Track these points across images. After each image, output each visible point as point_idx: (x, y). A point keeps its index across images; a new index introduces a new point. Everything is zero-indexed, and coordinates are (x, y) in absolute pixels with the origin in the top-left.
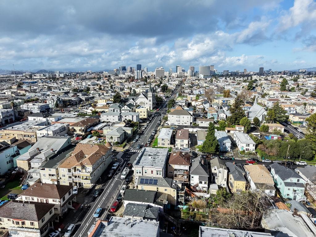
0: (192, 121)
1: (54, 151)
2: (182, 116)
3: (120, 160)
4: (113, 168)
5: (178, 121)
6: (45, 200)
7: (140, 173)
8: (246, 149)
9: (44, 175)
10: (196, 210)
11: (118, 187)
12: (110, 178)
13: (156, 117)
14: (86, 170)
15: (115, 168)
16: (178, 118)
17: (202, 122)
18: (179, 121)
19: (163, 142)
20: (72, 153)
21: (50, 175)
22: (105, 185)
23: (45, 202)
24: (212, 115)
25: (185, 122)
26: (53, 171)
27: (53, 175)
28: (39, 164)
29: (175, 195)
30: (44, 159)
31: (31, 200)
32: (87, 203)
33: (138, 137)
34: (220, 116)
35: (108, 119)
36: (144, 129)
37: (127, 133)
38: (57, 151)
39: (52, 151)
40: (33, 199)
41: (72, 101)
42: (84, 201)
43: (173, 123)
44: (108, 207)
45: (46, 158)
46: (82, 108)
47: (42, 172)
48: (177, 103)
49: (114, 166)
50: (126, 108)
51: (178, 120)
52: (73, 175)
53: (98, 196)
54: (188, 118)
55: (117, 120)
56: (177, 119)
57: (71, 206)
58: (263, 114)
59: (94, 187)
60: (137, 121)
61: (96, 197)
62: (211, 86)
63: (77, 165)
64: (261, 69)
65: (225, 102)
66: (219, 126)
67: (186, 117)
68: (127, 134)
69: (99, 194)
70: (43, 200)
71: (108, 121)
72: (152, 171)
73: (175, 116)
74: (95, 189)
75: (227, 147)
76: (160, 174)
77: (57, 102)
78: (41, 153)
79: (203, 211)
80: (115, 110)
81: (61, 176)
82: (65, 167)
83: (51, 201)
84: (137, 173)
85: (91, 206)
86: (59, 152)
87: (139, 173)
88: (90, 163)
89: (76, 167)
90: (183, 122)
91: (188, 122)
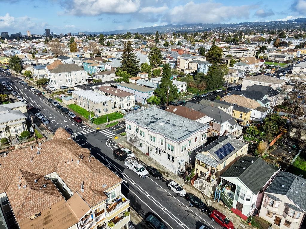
0: (87, 78)
2: (73, 73)
5: (69, 81)
8: (181, 90)
11: (162, 192)
16: (69, 76)
18: (70, 81)
19: (105, 107)
24: (99, 68)
25: (78, 80)
34: (105, 69)
43: (62, 86)
51: (69, 79)
54: (82, 74)
56: (67, 78)
66: (122, 78)
67: (78, 73)
73: (63, 74)
79: (265, 153)
88: (111, 179)
90: (76, 80)
91: (82, 79)
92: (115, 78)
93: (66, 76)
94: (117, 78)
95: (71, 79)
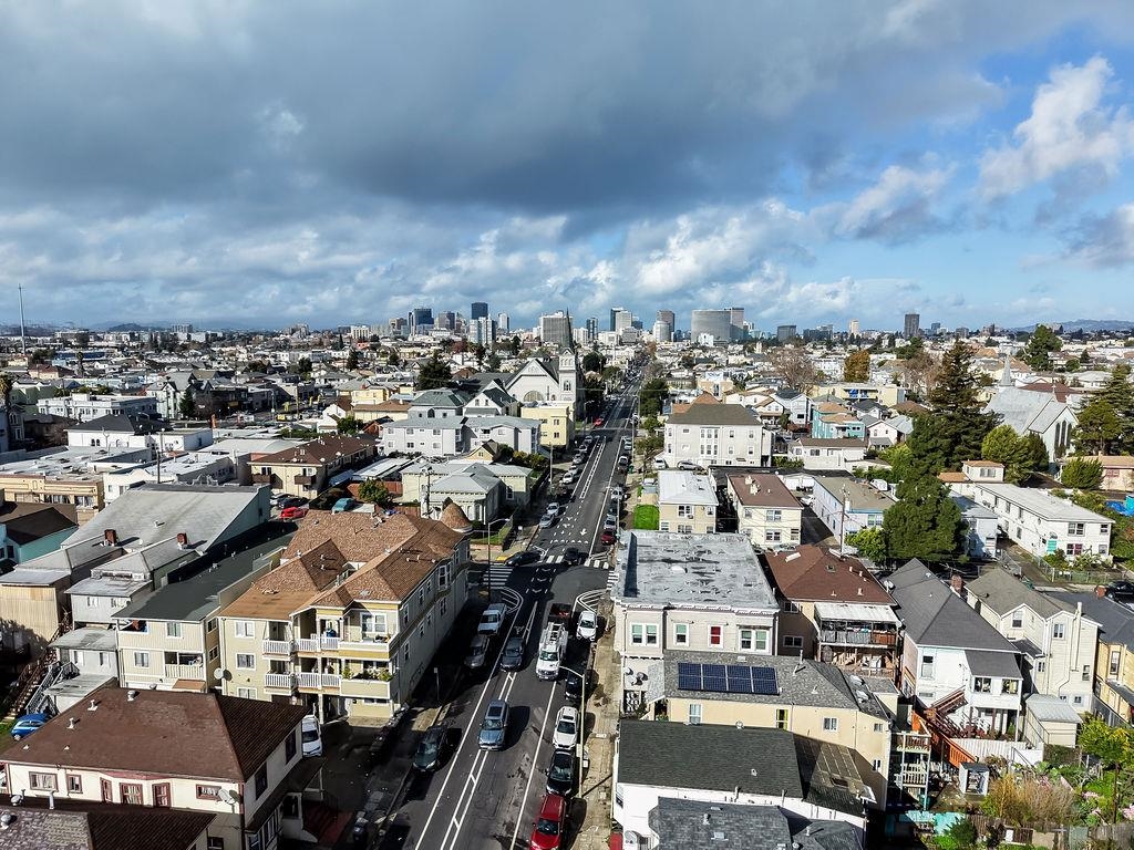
0: (767, 452)
1: (190, 547)
2: (724, 430)
3: (503, 596)
4: (482, 627)
5: (709, 452)
6: (147, 787)
7: (651, 639)
8: (1070, 546)
9: (141, 660)
10: (1009, 835)
11: (535, 719)
12: (480, 676)
13: (603, 445)
14: (365, 629)
15: (494, 626)
16: (709, 436)
17: (817, 453)
18: (712, 452)
19: (684, 520)
20: (280, 555)
21: (171, 658)
22: (460, 711)
23: (148, 800)
24: (844, 429)
25: (738, 453)
26: (190, 636)
27: (187, 659)
28: (114, 604)
29: (879, 749)
30: (140, 576)
31: (63, 793)
32: (383, 807)
33: (554, 508)
34: (872, 435)
35: (410, 445)
36: (570, 480)
37: (510, 490)
38: (205, 547)
39: (179, 546)
40: (74, 785)
41: (251, 395)
42: (365, 798)
43: (686, 460)
44: (510, 827)
45: (152, 573)
46: (289, 417)
47: (129, 642)
48: (674, 395)
49: (486, 619)
50: (482, 405)
51: (709, 447)
52: (294, 653)
53: (436, 768)
54: (751, 436)
55: (452, 449)
56: (705, 442)
57: (296, 827)
58: (1060, 420)
59: (406, 719)
60: (533, 451)
61: (430, 774)
62: (757, 364)
63: (321, 602)
64: (912, 319)
65: (859, 396)
66: (889, 467)
67: (741, 431)
68: (510, 496)
69: (444, 757)
70: (140, 788)
71: (413, 450)
72: (715, 630)
73: (695, 429)
74: (415, 728)
75: (983, 540)
76: (761, 645)
77: (188, 393)
78: (123, 553)
79: (1056, 841)
80: (439, 414)
81: (229, 660)
82: (254, 615)
83: (184, 794)
84: (637, 640)
85: (410, 823)
86: (218, 552)
87: (644, 639)
88: (385, 589)
89: (314, 611)
90: (731, 452)
91: (751, 453)
92: (859, 465)
93: (703, 436)
94: (866, 465)
95: (716, 447)
